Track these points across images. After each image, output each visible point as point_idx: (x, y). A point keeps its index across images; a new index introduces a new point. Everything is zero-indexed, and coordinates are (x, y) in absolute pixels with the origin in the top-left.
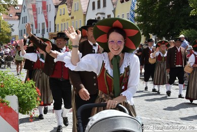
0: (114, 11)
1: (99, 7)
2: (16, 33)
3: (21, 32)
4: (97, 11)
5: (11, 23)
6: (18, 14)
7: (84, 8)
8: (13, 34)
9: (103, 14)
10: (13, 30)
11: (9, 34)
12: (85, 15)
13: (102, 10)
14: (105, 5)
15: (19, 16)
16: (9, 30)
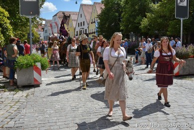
0: (88, 28)
1: (81, 25)
2: (42, 38)
3: (44, 37)
4: (80, 27)
5: (40, 33)
6: (43, 29)
7: (74, 26)
8: (41, 38)
9: (83, 29)
10: (41, 36)
11: (39, 38)
12: (75, 29)
13: (82, 27)
14: (84, 25)
15: (44, 30)
16: (39, 36)
